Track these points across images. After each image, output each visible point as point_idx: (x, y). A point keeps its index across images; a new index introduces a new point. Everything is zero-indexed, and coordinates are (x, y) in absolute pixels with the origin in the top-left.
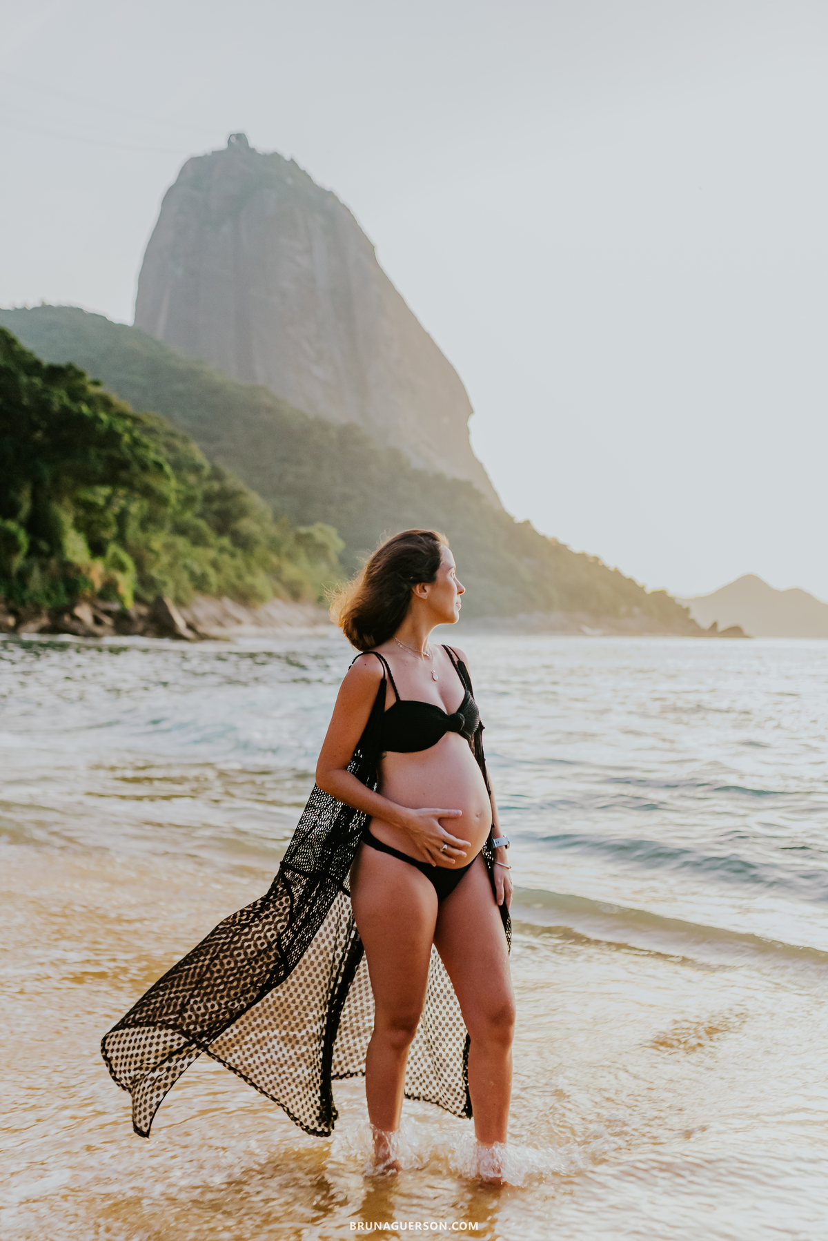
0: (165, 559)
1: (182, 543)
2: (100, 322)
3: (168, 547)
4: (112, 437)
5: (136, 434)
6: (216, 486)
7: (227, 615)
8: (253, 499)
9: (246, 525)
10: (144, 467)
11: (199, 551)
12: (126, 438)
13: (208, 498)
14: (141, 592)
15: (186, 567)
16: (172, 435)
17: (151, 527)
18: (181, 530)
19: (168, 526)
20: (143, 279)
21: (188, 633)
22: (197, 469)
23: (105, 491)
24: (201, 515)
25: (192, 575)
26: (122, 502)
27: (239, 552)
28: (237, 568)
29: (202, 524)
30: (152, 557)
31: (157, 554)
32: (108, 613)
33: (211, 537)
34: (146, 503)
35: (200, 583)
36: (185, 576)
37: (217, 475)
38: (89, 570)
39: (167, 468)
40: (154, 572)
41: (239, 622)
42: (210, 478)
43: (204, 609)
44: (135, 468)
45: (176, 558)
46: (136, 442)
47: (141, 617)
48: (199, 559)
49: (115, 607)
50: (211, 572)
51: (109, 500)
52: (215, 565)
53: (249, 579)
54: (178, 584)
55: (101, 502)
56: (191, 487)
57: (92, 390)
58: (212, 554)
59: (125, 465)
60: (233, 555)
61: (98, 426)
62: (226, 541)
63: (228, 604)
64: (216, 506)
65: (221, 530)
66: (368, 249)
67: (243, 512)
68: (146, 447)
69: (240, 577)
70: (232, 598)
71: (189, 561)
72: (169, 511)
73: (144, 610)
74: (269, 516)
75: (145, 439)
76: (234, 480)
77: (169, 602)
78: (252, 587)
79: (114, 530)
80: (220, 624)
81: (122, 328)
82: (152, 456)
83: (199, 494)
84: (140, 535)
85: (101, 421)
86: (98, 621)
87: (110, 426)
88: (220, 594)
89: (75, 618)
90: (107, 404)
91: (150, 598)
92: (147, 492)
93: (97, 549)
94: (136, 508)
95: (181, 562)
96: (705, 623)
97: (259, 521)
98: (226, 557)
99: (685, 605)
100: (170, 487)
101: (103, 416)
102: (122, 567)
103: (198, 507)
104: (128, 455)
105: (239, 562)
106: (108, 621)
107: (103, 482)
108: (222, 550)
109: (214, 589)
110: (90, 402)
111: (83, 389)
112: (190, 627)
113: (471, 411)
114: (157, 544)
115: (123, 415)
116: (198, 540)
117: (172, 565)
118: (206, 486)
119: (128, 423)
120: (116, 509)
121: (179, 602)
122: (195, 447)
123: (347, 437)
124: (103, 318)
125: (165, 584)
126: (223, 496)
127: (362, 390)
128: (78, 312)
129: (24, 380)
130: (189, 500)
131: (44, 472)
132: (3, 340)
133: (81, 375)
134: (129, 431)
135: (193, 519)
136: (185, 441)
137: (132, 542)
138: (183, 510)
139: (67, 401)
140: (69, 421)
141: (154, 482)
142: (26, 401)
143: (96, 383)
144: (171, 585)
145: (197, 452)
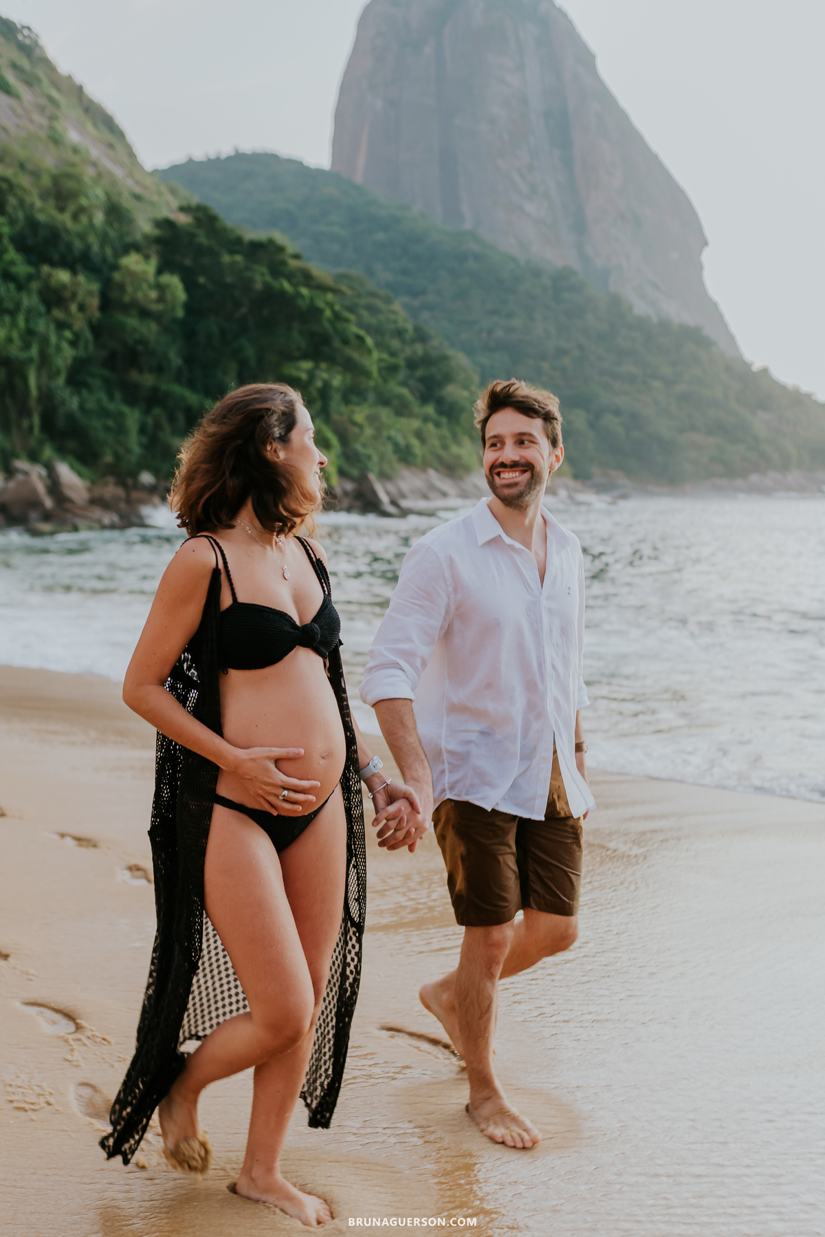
0: (369, 431)
1: (385, 414)
2: (298, 169)
3: (372, 419)
4: (314, 313)
5: (337, 308)
6: (419, 349)
7: (432, 487)
8: (460, 359)
9: (452, 391)
10: (346, 342)
11: (403, 421)
12: (328, 313)
13: (412, 364)
14: (347, 467)
15: (389, 438)
16: (373, 295)
17: (354, 398)
18: (384, 401)
19: (371, 396)
20: (340, 116)
21: (391, 509)
22: (399, 333)
23: (307, 365)
24: (404, 384)
25: (396, 447)
26: (325, 375)
27: (444, 420)
28: (442, 438)
29: (404, 391)
30: (356, 430)
31: (360, 426)
33: (416, 407)
34: (349, 377)
35: (405, 455)
36: (389, 448)
37: (421, 336)
39: (369, 341)
40: (358, 447)
41: (444, 495)
42: (413, 341)
43: (409, 481)
44: (337, 343)
45: (379, 430)
46: (337, 316)
47: (346, 493)
48: (403, 429)
50: (415, 442)
51: (312, 376)
52: (419, 435)
53: (455, 449)
54: (382, 457)
55: (304, 376)
56: (393, 354)
57: (293, 263)
58: (416, 423)
59: (325, 340)
60: (437, 425)
61: (300, 302)
62: (430, 409)
63: (432, 474)
64: (419, 373)
65: (424, 399)
66: (588, 61)
67: (448, 378)
68: (347, 321)
69: (445, 447)
70: (436, 470)
71: (393, 433)
72: (372, 383)
73: (349, 486)
74: (476, 378)
75: (347, 314)
76: (437, 344)
77: (372, 477)
78: (458, 457)
79: (318, 405)
80: (425, 497)
81: (319, 173)
82: (354, 329)
83: (400, 361)
84: (343, 409)
85: (302, 296)
87: (312, 299)
88: (425, 466)
90: (307, 277)
91: (355, 472)
92: (350, 367)
94: (337, 381)
95: (385, 434)
97: (466, 387)
98: (430, 427)
100: (373, 361)
101: (304, 291)
102: (326, 445)
103: (402, 374)
104: (330, 330)
105: (445, 432)
107: (305, 356)
108: (426, 419)
109: (419, 460)
110: (290, 277)
111: (284, 263)
112: (394, 503)
113: (705, 243)
114: (359, 417)
115: (323, 288)
116: (402, 410)
117: (375, 437)
118: (408, 351)
119: (330, 296)
120: (319, 384)
121: (384, 476)
122: (397, 306)
123: (562, 283)
124: (301, 163)
125: (369, 457)
126: (427, 361)
127: (580, 227)
128: (274, 157)
129: (226, 258)
130: (392, 369)
131: (250, 352)
132: (205, 218)
133: (281, 249)
134: (331, 305)
135: (397, 388)
136: (388, 301)
137: (335, 417)
138: (385, 381)
139: (268, 278)
140: (271, 297)
141: (355, 355)
142: (229, 280)
143: (297, 257)
144: (375, 458)
145: (399, 312)
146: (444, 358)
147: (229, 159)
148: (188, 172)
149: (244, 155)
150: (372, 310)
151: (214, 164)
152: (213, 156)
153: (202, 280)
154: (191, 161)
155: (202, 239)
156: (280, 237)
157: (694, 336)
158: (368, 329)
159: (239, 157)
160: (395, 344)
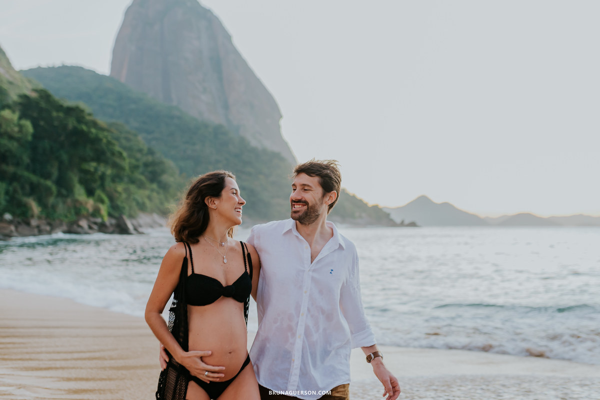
0: (124, 196)
1: (133, 188)
2: (93, 74)
3: (126, 190)
4: (97, 140)
5: (109, 138)
6: (150, 158)
7: (155, 222)
8: (170, 163)
9: (165, 178)
10: (113, 154)
11: (142, 192)
12: (105, 141)
13: (146, 165)
14: (113, 212)
15: (134, 199)
16: (129, 133)
17: (117, 180)
18: (132, 181)
19: (126, 179)
20: (115, 52)
21: (134, 231)
22: (140, 151)
23: (94, 164)
24: (142, 174)
25: (138, 203)
26: (103, 170)
27: (161, 191)
28: (160, 200)
29: (142, 178)
30: (118, 195)
31: (120, 193)
32: (95, 223)
33: (148, 185)
34: (115, 170)
35: (142, 207)
36: (134, 204)
37: (151, 152)
38: (86, 203)
39: (125, 154)
40: (119, 203)
41: (161, 226)
42: (147, 154)
43: (144, 219)
44: (108, 154)
45: (129, 195)
46: (109, 143)
47: (111, 225)
48: (141, 195)
49: (99, 220)
50: (147, 201)
51: (96, 169)
52: (149, 198)
53: (166, 205)
54: (131, 208)
55: (92, 169)
56: (137, 160)
57: (88, 118)
58: (147, 192)
59: (103, 153)
60: (158, 193)
61: (91, 135)
62: (155, 186)
63: (156, 217)
64: (150, 169)
65: (152, 181)
66: (228, 37)
67: (163, 172)
68: (114, 144)
69: (162, 203)
70: (157, 214)
71: (136, 197)
72: (126, 174)
73: (113, 221)
74: (177, 172)
75: (114, 141)
76: (159, 156)
77: (125, 217)
78: (168, 208)
79: (99, 183)
80: (151, 227)
81: (103, 77)
82: (117, 149)
83: (141, 164)
84: (112, 185)
85: (92, 133)
86: (90, 228)
87: (97, 135)
88: (152, 212)
89: (79, 226)
90: (95, 124)
91: (116, 214)
92: (115, 165)
93: (90, 193)
94: (109, 172)
95: (132, 197)
96: (398, 220)
97: (172, 175)
98: (155, 195)
99: (388, 211)
100: (126, 164)
101: (93, 130)
102: (102, 201)
103: (141, 169)
104: (106, 148)
105: (162, 196)
106: (95, 227)
107: (93, 160)
108: (152, 190)
109: (149, 210)
110: (86, 123)
111: (83, 117)
112: (136, 229)
113: (281, 116)
114: (120, 189)
115: (102, 129)
116: (141, 186)
117: (127, 199)
118: (145, 159)
119: (106, 133)
120: (100, 173)
121: (131, 217)
122: (140, 138)
123: (218, 131)
124: (94, 72)
125: (124, 208)
126: (153, 164)
127: (226, 107)
128: (81, 69)
129: (55, 114)
130: (136, 167)
131: (65, 157)
132: (45, 95)
133: (82, 111)
134: (106, 137)
135: (138, 176)
136: (135, 135)
137: (107, 188)
138: (132, 172)
139: (75, 123)
140: (77, 132)
141: (118, 160)
142: (56, 123)
143: (90, 114)
144: (127, 208)
145: (141, 140)
146: (161, 163)
147: (59, 67)
148: (38, 72)
149: (67, 66)
150: (128, 139)
151: (51, 69)
152: (51, 66)
153: (42, 123)
154: (39, 68)
155: (43, 104)
156: (82, 105)
157: (276, 156)
158: (125, 148)
159: (64, 67)
160: (138, 155)
